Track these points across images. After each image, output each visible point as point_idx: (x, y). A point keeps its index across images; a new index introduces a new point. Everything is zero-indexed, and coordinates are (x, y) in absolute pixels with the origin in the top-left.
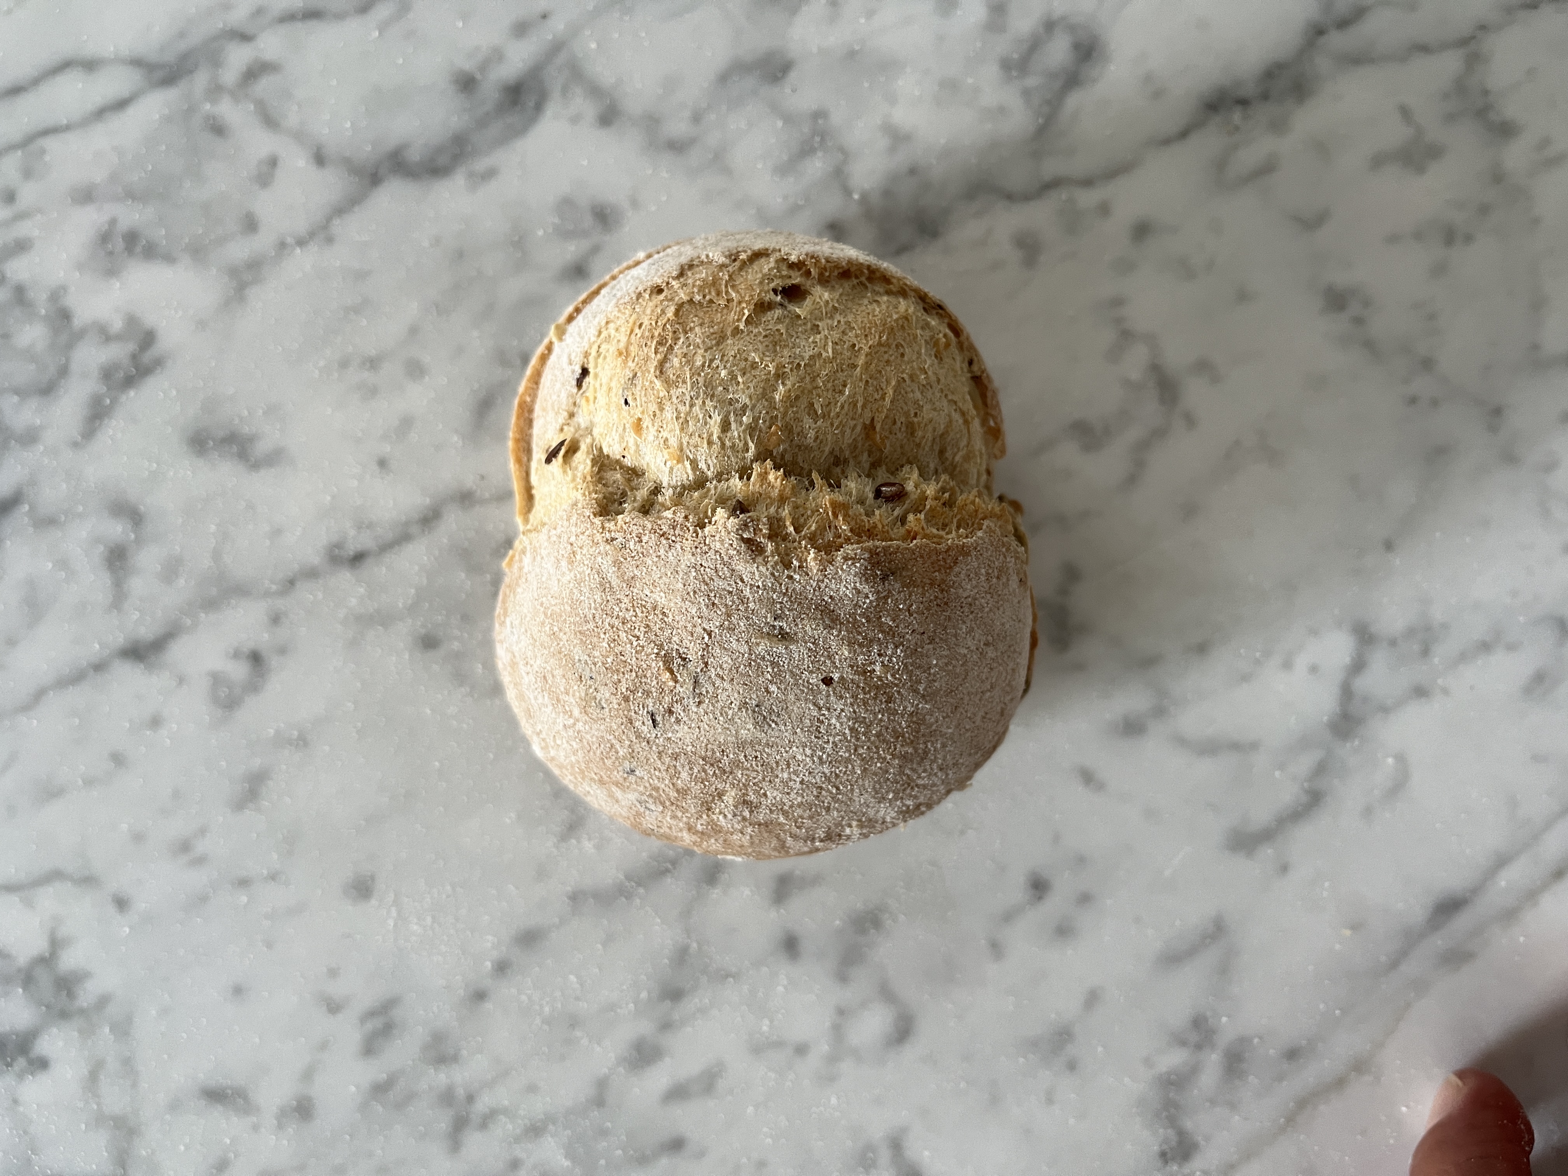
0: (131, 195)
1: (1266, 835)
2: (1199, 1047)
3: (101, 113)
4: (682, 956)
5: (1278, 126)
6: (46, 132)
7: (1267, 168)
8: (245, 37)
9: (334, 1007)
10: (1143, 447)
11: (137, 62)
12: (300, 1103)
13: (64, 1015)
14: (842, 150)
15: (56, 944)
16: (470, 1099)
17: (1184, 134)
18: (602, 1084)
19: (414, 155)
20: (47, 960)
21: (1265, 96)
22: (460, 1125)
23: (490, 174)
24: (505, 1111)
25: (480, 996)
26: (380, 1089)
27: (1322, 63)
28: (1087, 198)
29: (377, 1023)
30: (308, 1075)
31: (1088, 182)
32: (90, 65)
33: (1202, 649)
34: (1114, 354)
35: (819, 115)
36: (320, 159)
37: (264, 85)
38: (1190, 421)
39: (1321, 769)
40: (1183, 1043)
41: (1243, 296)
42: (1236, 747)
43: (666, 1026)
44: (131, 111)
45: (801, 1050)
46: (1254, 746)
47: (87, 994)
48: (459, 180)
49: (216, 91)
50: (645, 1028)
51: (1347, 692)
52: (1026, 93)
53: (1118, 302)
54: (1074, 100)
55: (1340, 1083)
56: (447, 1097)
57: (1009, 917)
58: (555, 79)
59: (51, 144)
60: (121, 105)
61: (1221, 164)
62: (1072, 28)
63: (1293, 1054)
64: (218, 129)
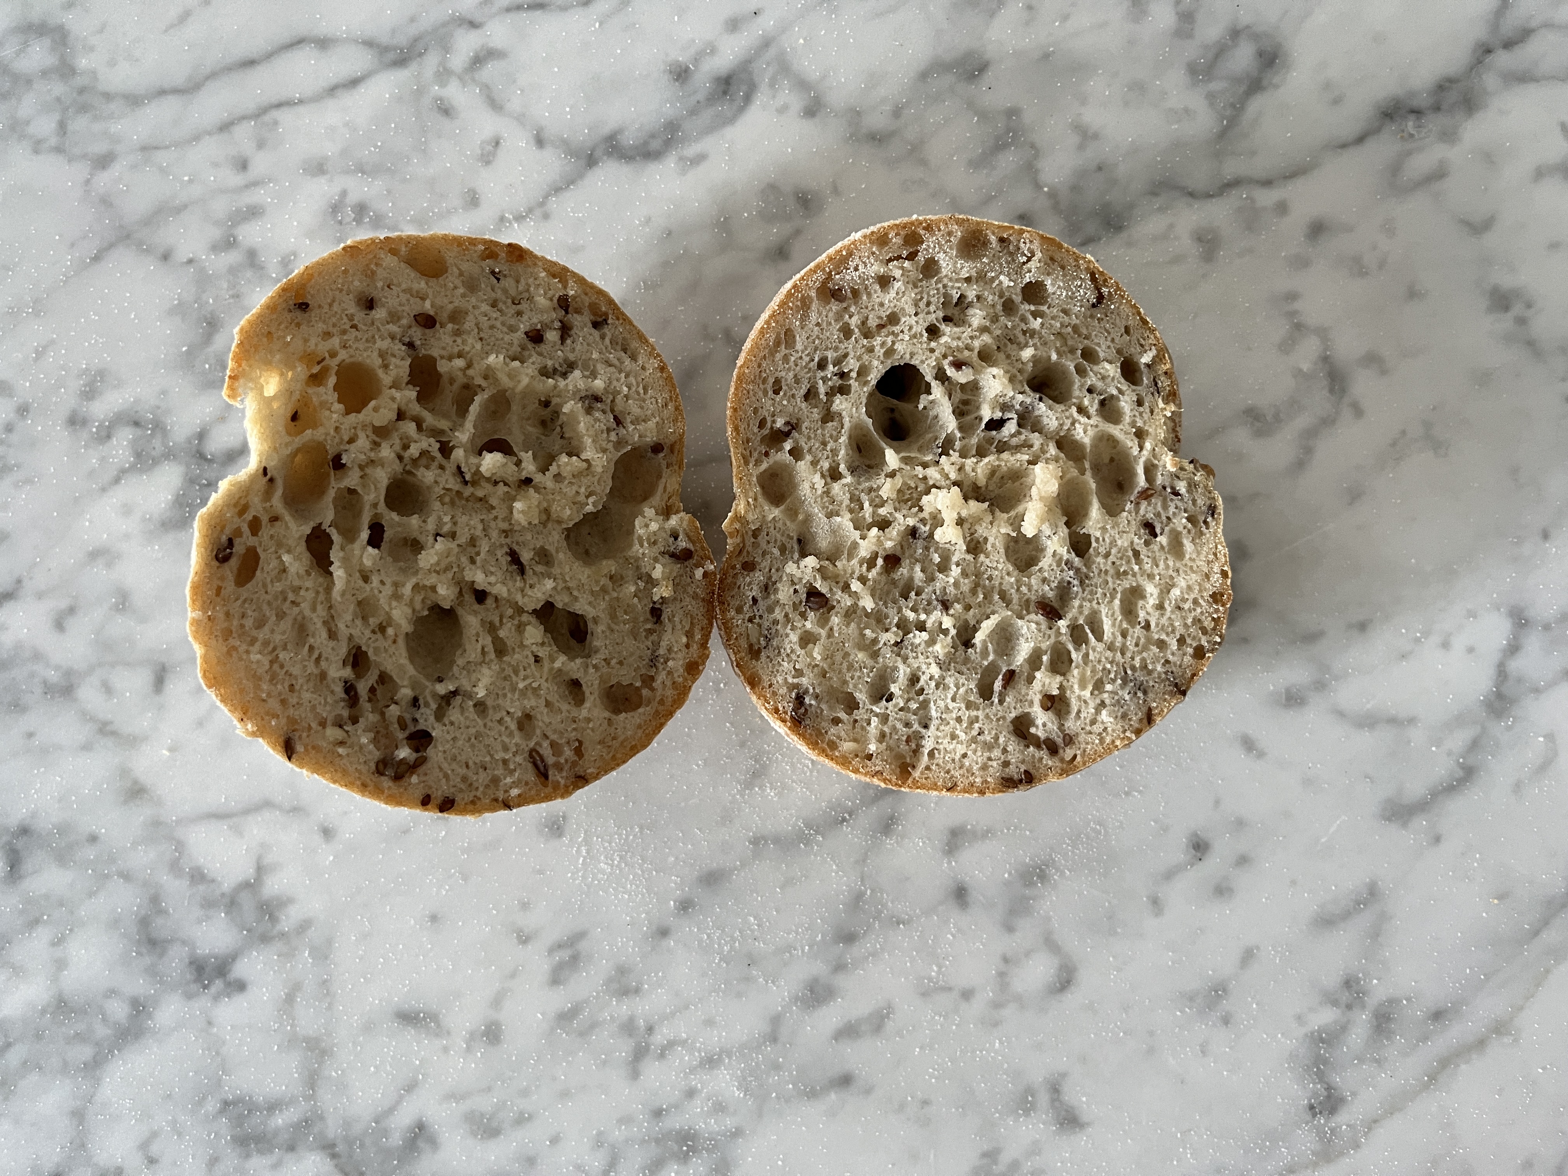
0: (361, 169)
1: (1421, 807)
2: (1349, 1007)
3: (333, 90)
4: (857, 900)
5: (1449, 136)
6: (279, 105)
7: (1439, 174)
8: (473, 25)
9: (524, 939)
10: (1310, 434)
11: (369, 43)
12: (488, 1027)
13: (265, 939)
14: (1033, 146)
15: (261, 870)
16: (650, 1029)
17: (1360, 140)
18: (776, 1021)
19: (629, 139)
20: (251, 886)
21: (1437, 108)
22: (640, 1054)
23: (699, 159)
24: (683, 1043)
25: (664, 932)
26: (566, 1017)
27: (1490, 80)
28: (1266, 198)
29: (565, 955)
30: (497, 1002)
31: (1268, 183)
32: (323, 43)
33: (1362, 627)
34: (1286, 346)
35: (1013, 113)
36: (540, 142)
37: (490, 71)
38: (1358, 411)
39: (1475, 745)
40: (1335, 1003)
41: (1413, 294)
42: (1393, 721)
43: (840, 967)
44: (362, 89)
45: (967, 995)
46: (1412, 721)
47: (288, 920)
48: (670, 162)
49: (444, 74)
50: (819, 968)
51: (1502, 673)
52: (1211, 97)
53: (1292, 297)
54: (1256, 104)
55: (1480, 1044)
56: (628, 1027)
57: (1169, 875)
58: (764, 72)
59: (285, 116)
60: (354, 83)
61: (1395, 169)
62: (1256, 37)
63: (1437, 1015)
64: (446, 110)
